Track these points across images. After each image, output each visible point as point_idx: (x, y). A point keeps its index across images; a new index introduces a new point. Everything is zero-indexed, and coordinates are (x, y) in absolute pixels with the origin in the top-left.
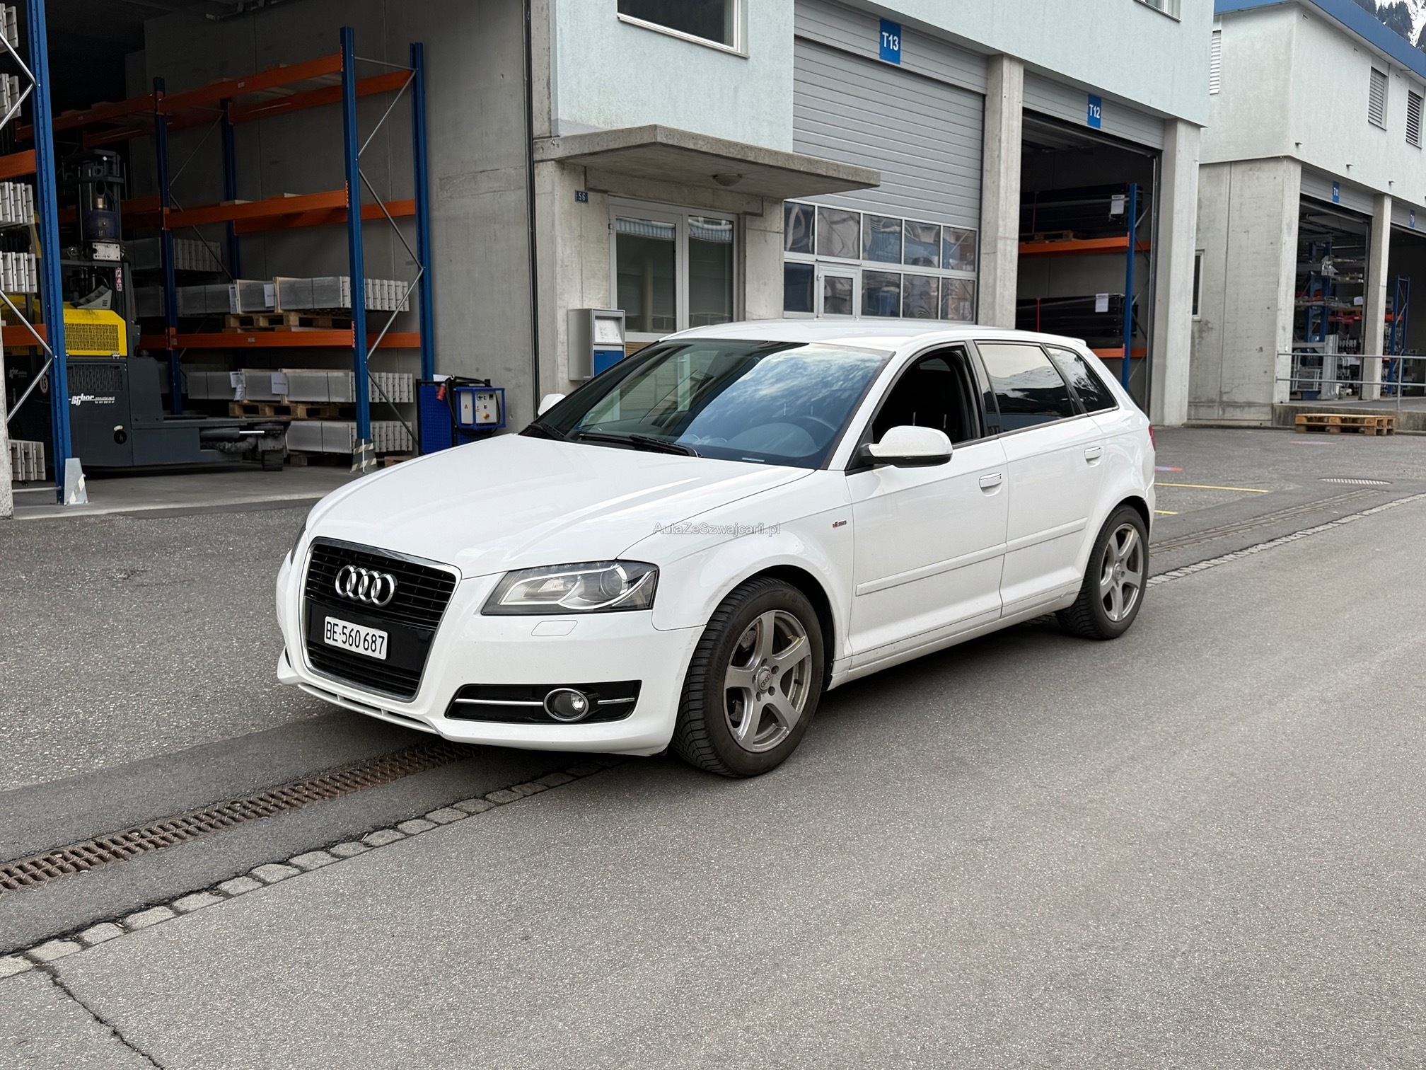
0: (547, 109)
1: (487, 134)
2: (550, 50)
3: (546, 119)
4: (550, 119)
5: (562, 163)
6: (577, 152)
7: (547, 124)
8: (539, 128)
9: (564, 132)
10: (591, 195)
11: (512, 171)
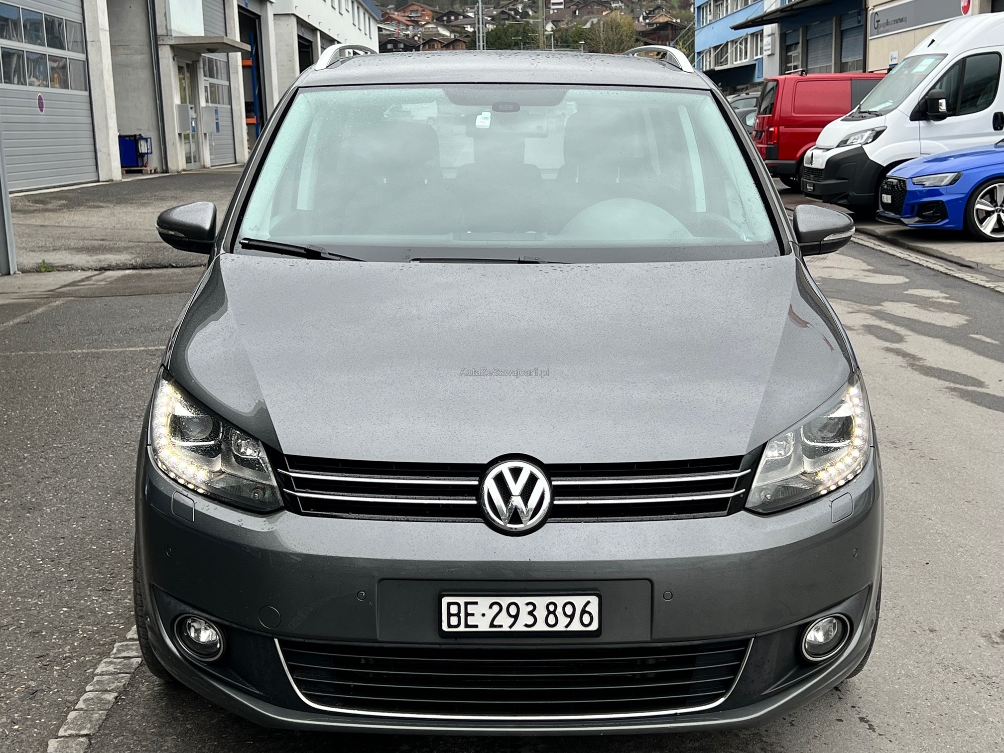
0: (164, 25)
1: (121, 30)
3: (165, 28)
4: (167, 29)
5: (172, 46)
6: (183, 43)
7: (165, 31)
8: (160, 31)
9: (174, 35)
10: (175, 58)
11: (138, 47)
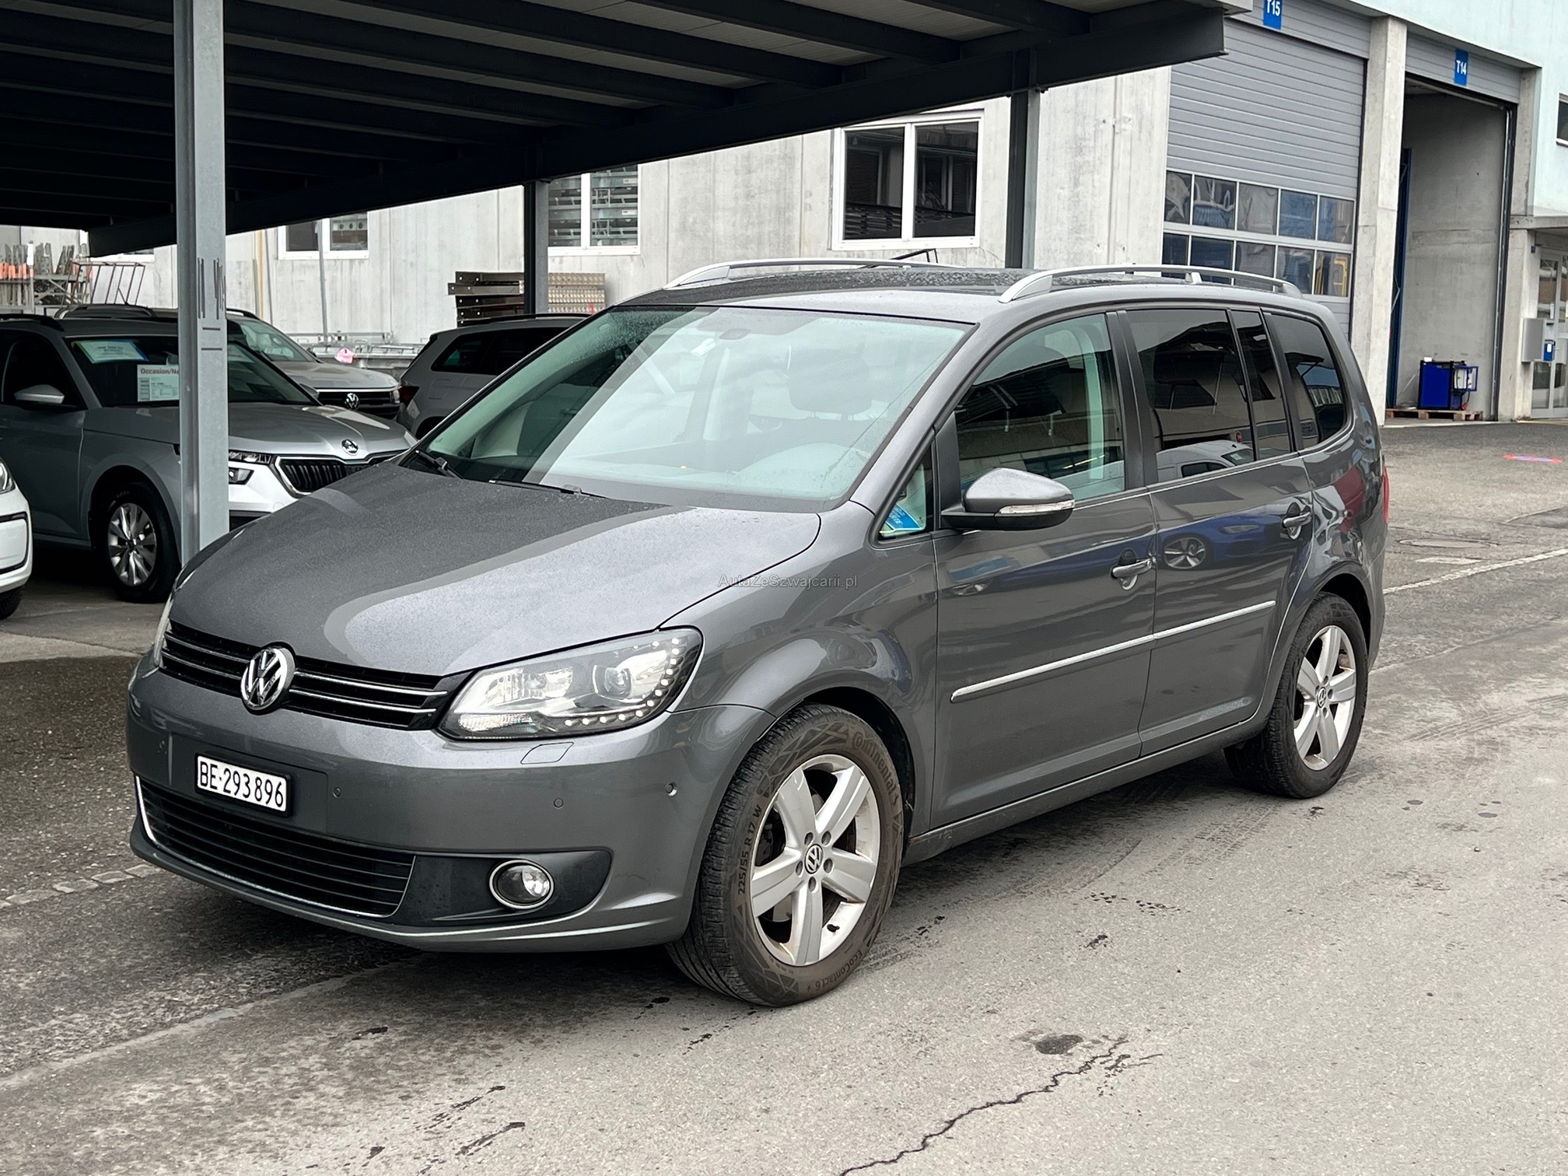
1: (1460, 208)
2: (1530, 166)
3: (1523, 203)
4: (1526, 206)
5: (1532, 232)
6: (1549, 226)
7: (1523, 209)
8: (1514, 210)
9: (1536, 214)
10: (1537, 249)
11: (1482, 233)
